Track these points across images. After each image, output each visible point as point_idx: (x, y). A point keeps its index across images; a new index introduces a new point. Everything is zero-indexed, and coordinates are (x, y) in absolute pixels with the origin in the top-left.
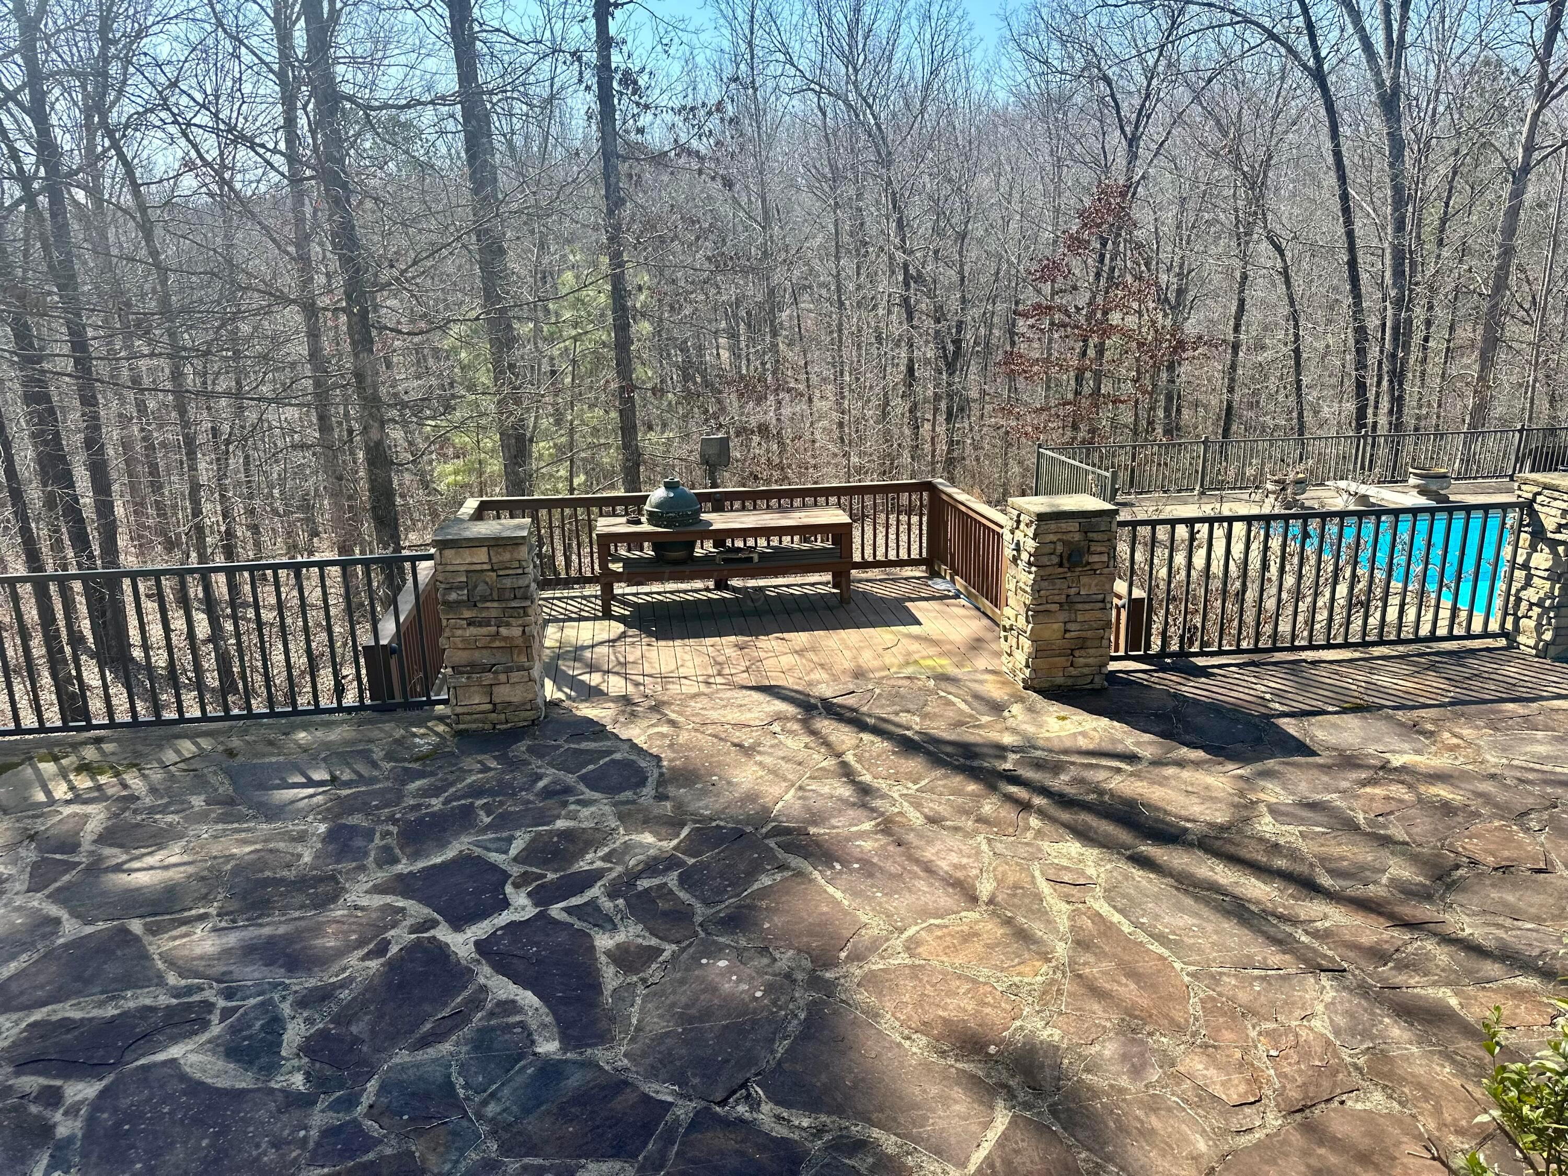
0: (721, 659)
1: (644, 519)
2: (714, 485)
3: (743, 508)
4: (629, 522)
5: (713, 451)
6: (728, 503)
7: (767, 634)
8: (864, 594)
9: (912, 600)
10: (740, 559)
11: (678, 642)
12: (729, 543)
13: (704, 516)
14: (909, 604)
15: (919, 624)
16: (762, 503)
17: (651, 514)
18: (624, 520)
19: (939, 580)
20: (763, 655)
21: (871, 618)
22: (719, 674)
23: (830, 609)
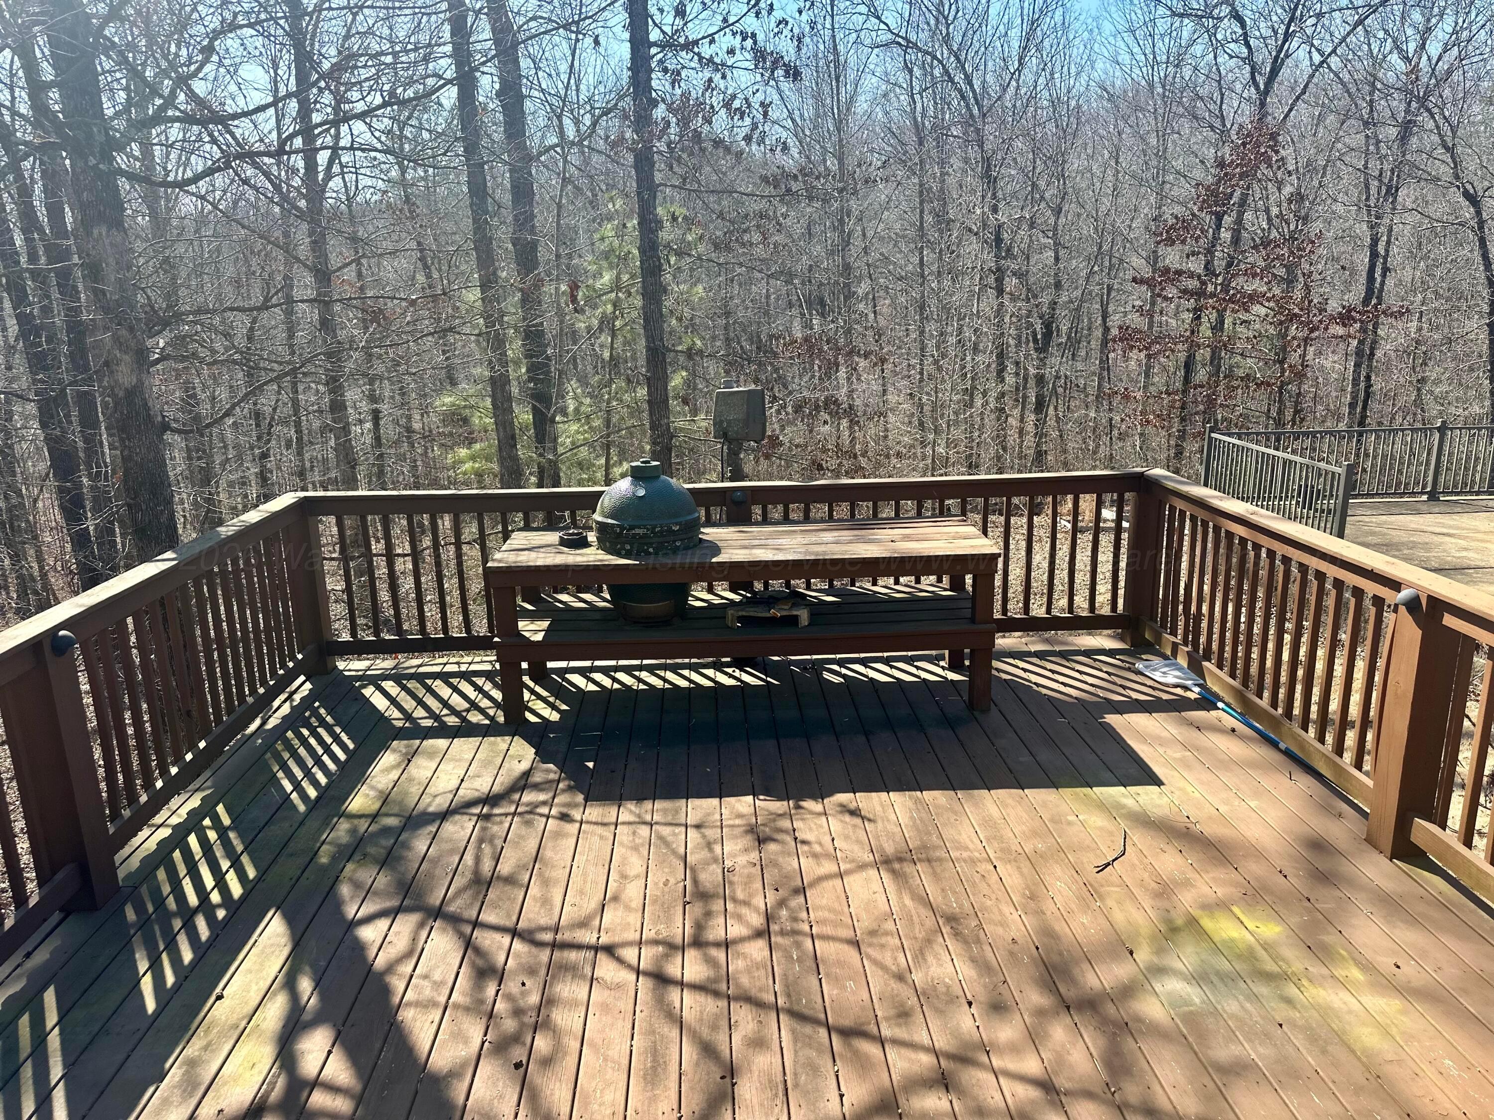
0: (710, 877)
1: (592, 537)
2: (738, 475)
3: (786, 520)
4: (563, 543)
5: (735, 414)
6: (757, 510)
7: (820, 795)
8: (1014, 688)
9: (1120, 708)
10: (773, 620)
11: (629, 811)
12: (758, 586)
13: (710, 533)
14: (1112, 719)
15: (1158, 782)
16: (820, 510)
17: (602, 528)
18: (553, 537)
19: (1156, 661)
20: (810, 868)
21: (1044, 755)
22: (698, 943)
23: (950, 723)
